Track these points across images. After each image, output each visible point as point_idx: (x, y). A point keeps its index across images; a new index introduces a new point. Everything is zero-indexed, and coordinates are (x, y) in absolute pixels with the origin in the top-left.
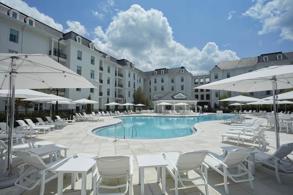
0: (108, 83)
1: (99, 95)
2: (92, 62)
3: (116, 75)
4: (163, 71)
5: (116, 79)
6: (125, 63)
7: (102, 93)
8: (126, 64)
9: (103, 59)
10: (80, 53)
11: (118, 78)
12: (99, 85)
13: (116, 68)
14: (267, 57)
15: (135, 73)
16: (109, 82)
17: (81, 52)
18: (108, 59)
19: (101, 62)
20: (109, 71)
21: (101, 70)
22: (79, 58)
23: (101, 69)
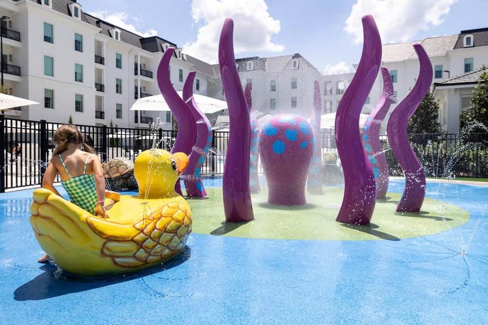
0: (117, 92)
1: (96, 117)
2: (78, 46)
3: (136, 74)
4: (250, 64)
5: (136, 81)
6: (158, 45)
7: (104, 112)
8: (159, 48)
9: (104, 39)
10: (49, 28)
11: (141, 80)
12: (95, 94)
13: (136, 57)
14: (471, 36)
15: (182, 68)
16: (119, 89)
17: (52, 26)
18: (117, 38)
19: (99, 46)
20: (119, 64)
21: (101, 63)
22: (48, 39)
23: (100, 60)
